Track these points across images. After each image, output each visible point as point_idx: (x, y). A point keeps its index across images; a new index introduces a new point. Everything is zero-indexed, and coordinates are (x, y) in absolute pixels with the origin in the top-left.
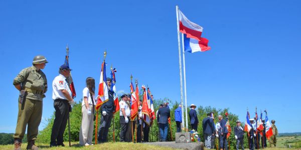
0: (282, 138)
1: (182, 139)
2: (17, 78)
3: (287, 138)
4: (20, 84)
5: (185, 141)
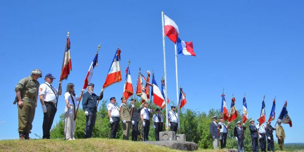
1: (165, 137)
2: (18, 86)
5: (168, 139)
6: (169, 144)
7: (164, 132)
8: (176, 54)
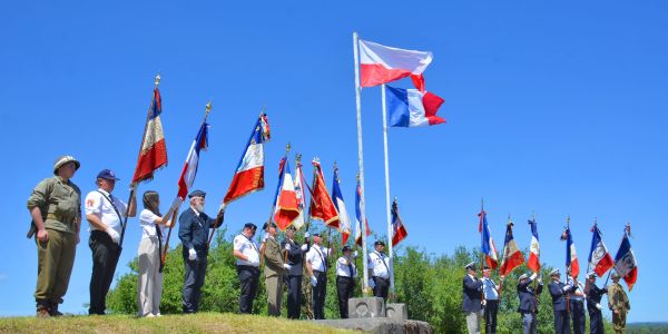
1: (362, 311)
5: (368, 315)
6: (370, 326)
7: (358, 300)
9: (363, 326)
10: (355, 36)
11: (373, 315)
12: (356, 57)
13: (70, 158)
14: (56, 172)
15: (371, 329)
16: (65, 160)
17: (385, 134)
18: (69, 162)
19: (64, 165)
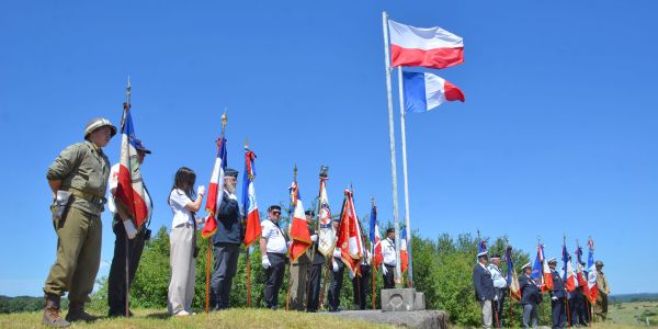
0: (635, 304)
1: (396, 303)
2: (55, 166)
3: (647, 304)
4: (60, 180)
5: (403, 309)
6: (414, 321)
7: (391, 291)
8: (402, 112)
9: (407, 322)
10: (384, 15)
11: (408, 307)
12: (386, 36)
13: (106, 122)
14: (87, 137)
15: (415, 325)
16: (99, 123)
17: (403, 120)
18: (105, 127)
19: (97, 130)
